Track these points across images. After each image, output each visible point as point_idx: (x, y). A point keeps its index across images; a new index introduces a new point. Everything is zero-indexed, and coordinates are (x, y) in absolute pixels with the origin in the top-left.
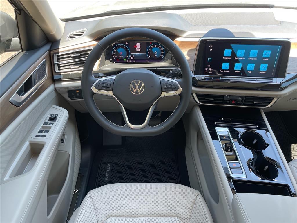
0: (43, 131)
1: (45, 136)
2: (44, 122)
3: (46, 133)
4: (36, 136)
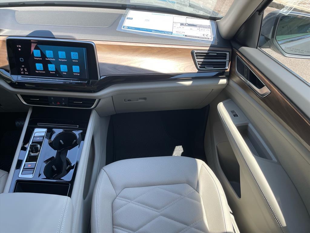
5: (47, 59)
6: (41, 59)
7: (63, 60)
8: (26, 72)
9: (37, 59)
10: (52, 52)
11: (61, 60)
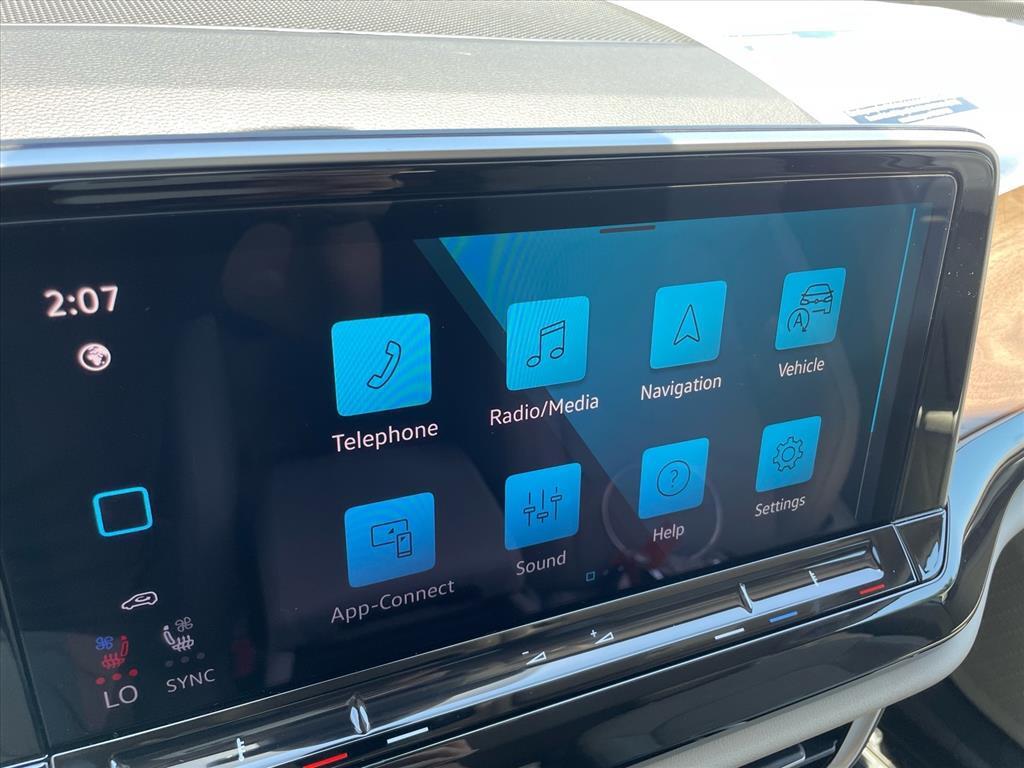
5: (510, 417)
6: (432, 429)
7: (679, 390)
8: (181, 670)
9: (366, 441)
10: (575, 310)
11: (660, 392)
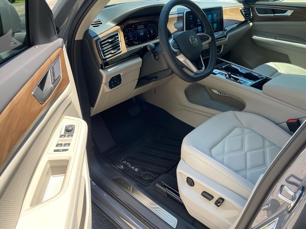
0: (62, 144)
1: (67, 150)
2: (60, 135)
3: (66, 146)
4: (54, 151)
